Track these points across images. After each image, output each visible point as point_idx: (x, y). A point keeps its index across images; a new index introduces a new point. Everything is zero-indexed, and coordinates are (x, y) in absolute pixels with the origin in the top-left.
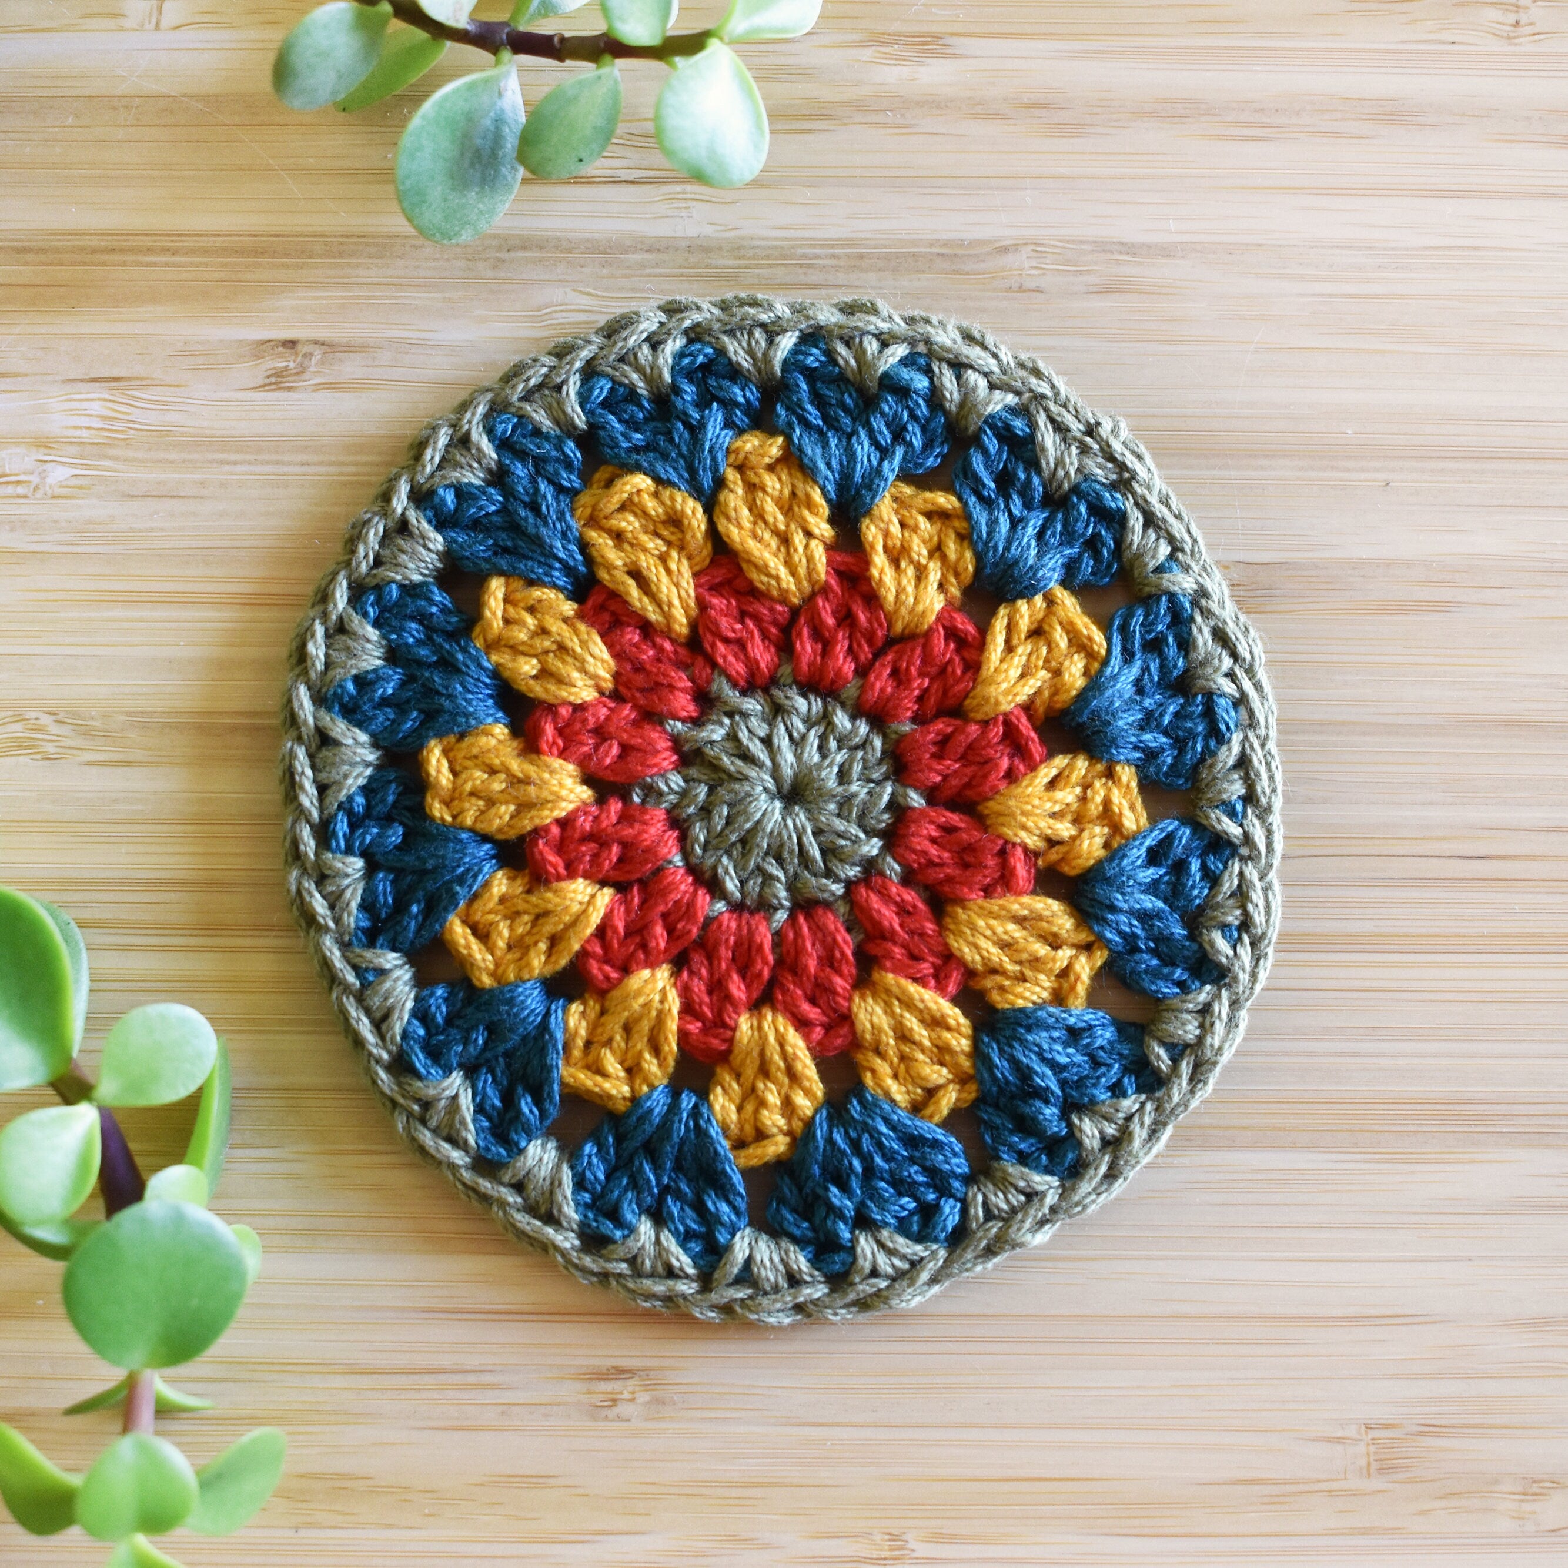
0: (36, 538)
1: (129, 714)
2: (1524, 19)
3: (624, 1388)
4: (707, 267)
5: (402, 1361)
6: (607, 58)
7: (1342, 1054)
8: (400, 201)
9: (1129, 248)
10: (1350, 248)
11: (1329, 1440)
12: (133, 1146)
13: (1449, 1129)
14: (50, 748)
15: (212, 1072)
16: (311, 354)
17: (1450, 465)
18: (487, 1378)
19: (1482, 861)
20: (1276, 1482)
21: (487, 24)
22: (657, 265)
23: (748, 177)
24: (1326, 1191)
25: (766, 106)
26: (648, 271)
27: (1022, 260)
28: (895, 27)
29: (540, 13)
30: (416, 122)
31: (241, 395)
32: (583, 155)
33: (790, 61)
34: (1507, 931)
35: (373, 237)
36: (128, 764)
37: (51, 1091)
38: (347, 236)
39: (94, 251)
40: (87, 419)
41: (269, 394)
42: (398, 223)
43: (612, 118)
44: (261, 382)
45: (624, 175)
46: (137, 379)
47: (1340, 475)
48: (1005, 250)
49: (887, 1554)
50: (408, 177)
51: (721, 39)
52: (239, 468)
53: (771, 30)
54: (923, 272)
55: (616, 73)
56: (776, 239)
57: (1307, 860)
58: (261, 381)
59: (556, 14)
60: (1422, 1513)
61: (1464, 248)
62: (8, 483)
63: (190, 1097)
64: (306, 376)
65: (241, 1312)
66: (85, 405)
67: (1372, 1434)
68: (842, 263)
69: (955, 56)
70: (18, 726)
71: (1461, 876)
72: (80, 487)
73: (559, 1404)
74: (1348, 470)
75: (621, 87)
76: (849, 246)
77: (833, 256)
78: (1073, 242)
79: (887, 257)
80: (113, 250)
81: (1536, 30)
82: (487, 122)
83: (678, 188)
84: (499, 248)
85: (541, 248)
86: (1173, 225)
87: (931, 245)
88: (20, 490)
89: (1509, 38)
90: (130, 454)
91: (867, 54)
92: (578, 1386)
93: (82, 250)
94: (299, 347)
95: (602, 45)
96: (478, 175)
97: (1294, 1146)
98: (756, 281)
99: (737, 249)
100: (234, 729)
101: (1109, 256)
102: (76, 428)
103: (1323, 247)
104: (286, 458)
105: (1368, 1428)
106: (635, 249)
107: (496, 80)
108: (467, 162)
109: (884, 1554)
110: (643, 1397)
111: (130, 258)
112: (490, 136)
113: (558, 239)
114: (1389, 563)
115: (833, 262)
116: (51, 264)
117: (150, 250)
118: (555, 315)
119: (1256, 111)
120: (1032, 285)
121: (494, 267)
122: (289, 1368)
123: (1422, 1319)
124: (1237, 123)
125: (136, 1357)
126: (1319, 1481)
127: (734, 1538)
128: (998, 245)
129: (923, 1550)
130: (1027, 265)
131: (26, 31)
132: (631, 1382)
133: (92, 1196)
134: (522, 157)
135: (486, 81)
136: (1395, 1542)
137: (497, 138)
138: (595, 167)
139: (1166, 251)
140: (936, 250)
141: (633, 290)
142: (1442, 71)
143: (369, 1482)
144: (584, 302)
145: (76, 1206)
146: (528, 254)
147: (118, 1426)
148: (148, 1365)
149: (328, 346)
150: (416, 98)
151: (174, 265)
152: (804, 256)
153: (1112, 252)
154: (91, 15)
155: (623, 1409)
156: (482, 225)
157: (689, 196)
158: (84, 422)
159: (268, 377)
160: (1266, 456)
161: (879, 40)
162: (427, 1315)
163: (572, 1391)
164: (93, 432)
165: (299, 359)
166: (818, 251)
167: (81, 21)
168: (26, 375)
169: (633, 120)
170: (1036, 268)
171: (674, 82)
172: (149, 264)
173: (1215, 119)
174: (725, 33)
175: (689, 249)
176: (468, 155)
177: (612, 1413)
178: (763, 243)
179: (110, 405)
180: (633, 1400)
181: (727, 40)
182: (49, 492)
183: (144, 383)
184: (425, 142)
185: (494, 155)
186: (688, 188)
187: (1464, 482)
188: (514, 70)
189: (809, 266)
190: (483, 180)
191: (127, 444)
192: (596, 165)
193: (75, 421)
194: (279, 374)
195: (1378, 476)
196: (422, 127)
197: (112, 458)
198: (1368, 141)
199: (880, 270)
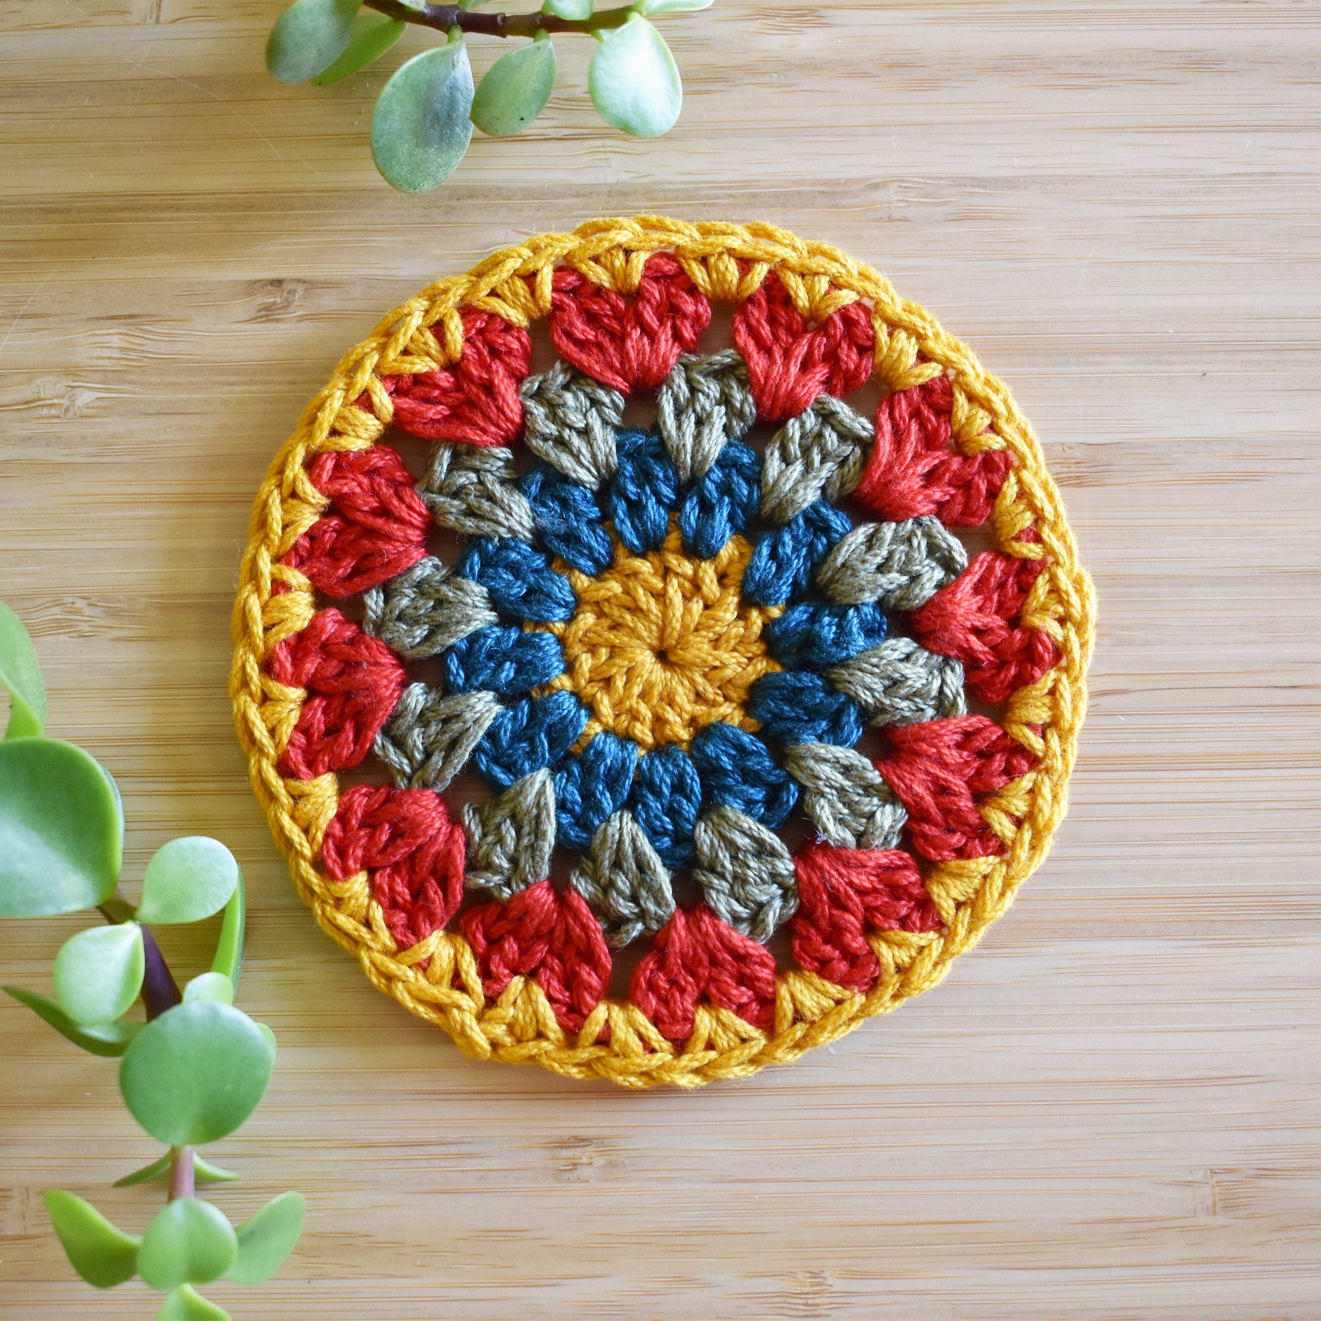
0: (67, 451)
1: (150, 597)
3: (583, 1154)
4: (626, 207)
5: (393, 1136)
6: (543, 32)
7: (1182, 856)
8: (374, 158)
9: (980, 182)
10: (1166, 176)
11: (1180, 1183)
12: (168, 961)
13: (1274, 917)
14: (85, 628)
15: (233, 899)
16: (295, 291)
17: (1257, 356)
18: (467, 1149)
19: (1296, 690)
20: (1135, 1220)
21: (440, 7)
22: (583, 208)
23: (666, 128)
24: (1172, 973)
26: (576, 213)
27: (890, 194)
28: (777, 3)
30: (388, 89)
31: (237, 327)
32: (524, 116)
33: (690, 33)
34: (1317, 748)
35: (345, 191)
36: (150, 639)
37: (99, 915)
38: (322, 191)
39: (109, 210)
40: (108, 350)
41: (262, 325)
42: (376, 180)
43: (548, 84)
44: (254, 316)
45: (553, 133)
46: (149, 315)
47: (1162, 367)
48: (876, 186)
49: (809, 1289)
50: (381, 136)
51: (640, 13)
52: (237, 388)
53: (680, 5)
54: (807, 207)
55: (551, 44)
56: (682, 183)
57: (1147, 693)
58: (253, 314)
60: (1260, 1244)
61: (1262, 174)
62: (43, 406)
63: (212, 917)
64: (289, 310)
65: (264, 1098)
66: (107, 338)
67: (1217, 1178)
68: (739, 201)
69: (827, 25)
70: (57, 610)
71: (1278, 703)
72: (104, 408)
73: (528, 1169)
74: (1171, 363)
75: (555, 57)
76: (745, 187)
77: (731, 196)
78: (932, 178)
79: (776, 196)
80: (126, 209)
82: (444, 90)
83: (599, 143)
84: (450, 198)
85: (486, 196)
86: (1016, 162)
87: (813, 184)
88: (54, 412)
90: (145, 378)
91: (754, 25)
92: (544, 1153)
93: (100, 209)
94: (285, 285)
95: (539, 22)
96: (437, 134)
97: (1143, 935)
99: (650, 192)
101: (963, 189)
102: (99, 358)
104: (277, 378)
105: (1213, 1172)
106: (557, 196)
107: (451, 53)
108: (428, 124)
109: (805, 1290)
110: (599, 1162)
111: (140, 214)
112: (446, 101)
113: (499, 188)
114: (1208, 441)
115: (731, 201)
116: (74, 222)
117: (157, 208)
119: (1083, 63)
120: (899, 215)
121: (447, 213)
123: (1256, 1079)
124: (1067, 74)
125: (179, 1136)
126: (1174, 1219)
127: (680, 1279)
128: (869, 182)
129: (839, 1285)
130: (894, 199)
131: (48, 28)
132: (590, 1148)
133: (136, 1003)
134: (474, 118)
135: (443, 54)
136: (1239, 1269)
137: (452, 103)
138: (532, 127)
139: (1010, 184)
140: (816, 188)
142: (1238, 26)
143: (370, 1239)
145: (125, 1009)
146: (475, 202)
147: (164, 1197)
148: (188, 1142)
149: (310, 284)
150: (382, 74)
151: (178, 219)
152: (708, 197)
153: (965, 186)
154: (101, 13)
155: (581, 1172)
156: (441, 177)
157: (610, 148)
158: (106, 353)
159: (259, 311)
160: (1101, 354)
161: (764, 13)
162: (415, 1097)
163: (538, 1158)
164: (114, 361)
165: (285, 295)
166: (718, 192)
167: (92, 18)
168: (56, 315)
169: (564, 87)
170: (903, 201)
171: (605, 49)
172: (156, 220)
173: (1049, 72)
174: (643, 9)
175: (610, 194)
176: (429, 117)
177: (573, 1176)
178: (672, 187)
179: (127, 338)
180: (591, 1164)
181: (645, 14)
182: (78, 413)
183: (155, 319)
184: (394, 106)
185: (450, 117)
186: (607, 142)
187: (1268, 371)
188: (464, 45)
189: (711, 205)
190: (441, 138)
191: (142, 370)
192: (532, 125)
193: (98, 352)
194: (268, 308)
195: (1196, 367)
196: (393, 93)
197: (130, 383)
198: (1178, 86)
199: (771, 206)
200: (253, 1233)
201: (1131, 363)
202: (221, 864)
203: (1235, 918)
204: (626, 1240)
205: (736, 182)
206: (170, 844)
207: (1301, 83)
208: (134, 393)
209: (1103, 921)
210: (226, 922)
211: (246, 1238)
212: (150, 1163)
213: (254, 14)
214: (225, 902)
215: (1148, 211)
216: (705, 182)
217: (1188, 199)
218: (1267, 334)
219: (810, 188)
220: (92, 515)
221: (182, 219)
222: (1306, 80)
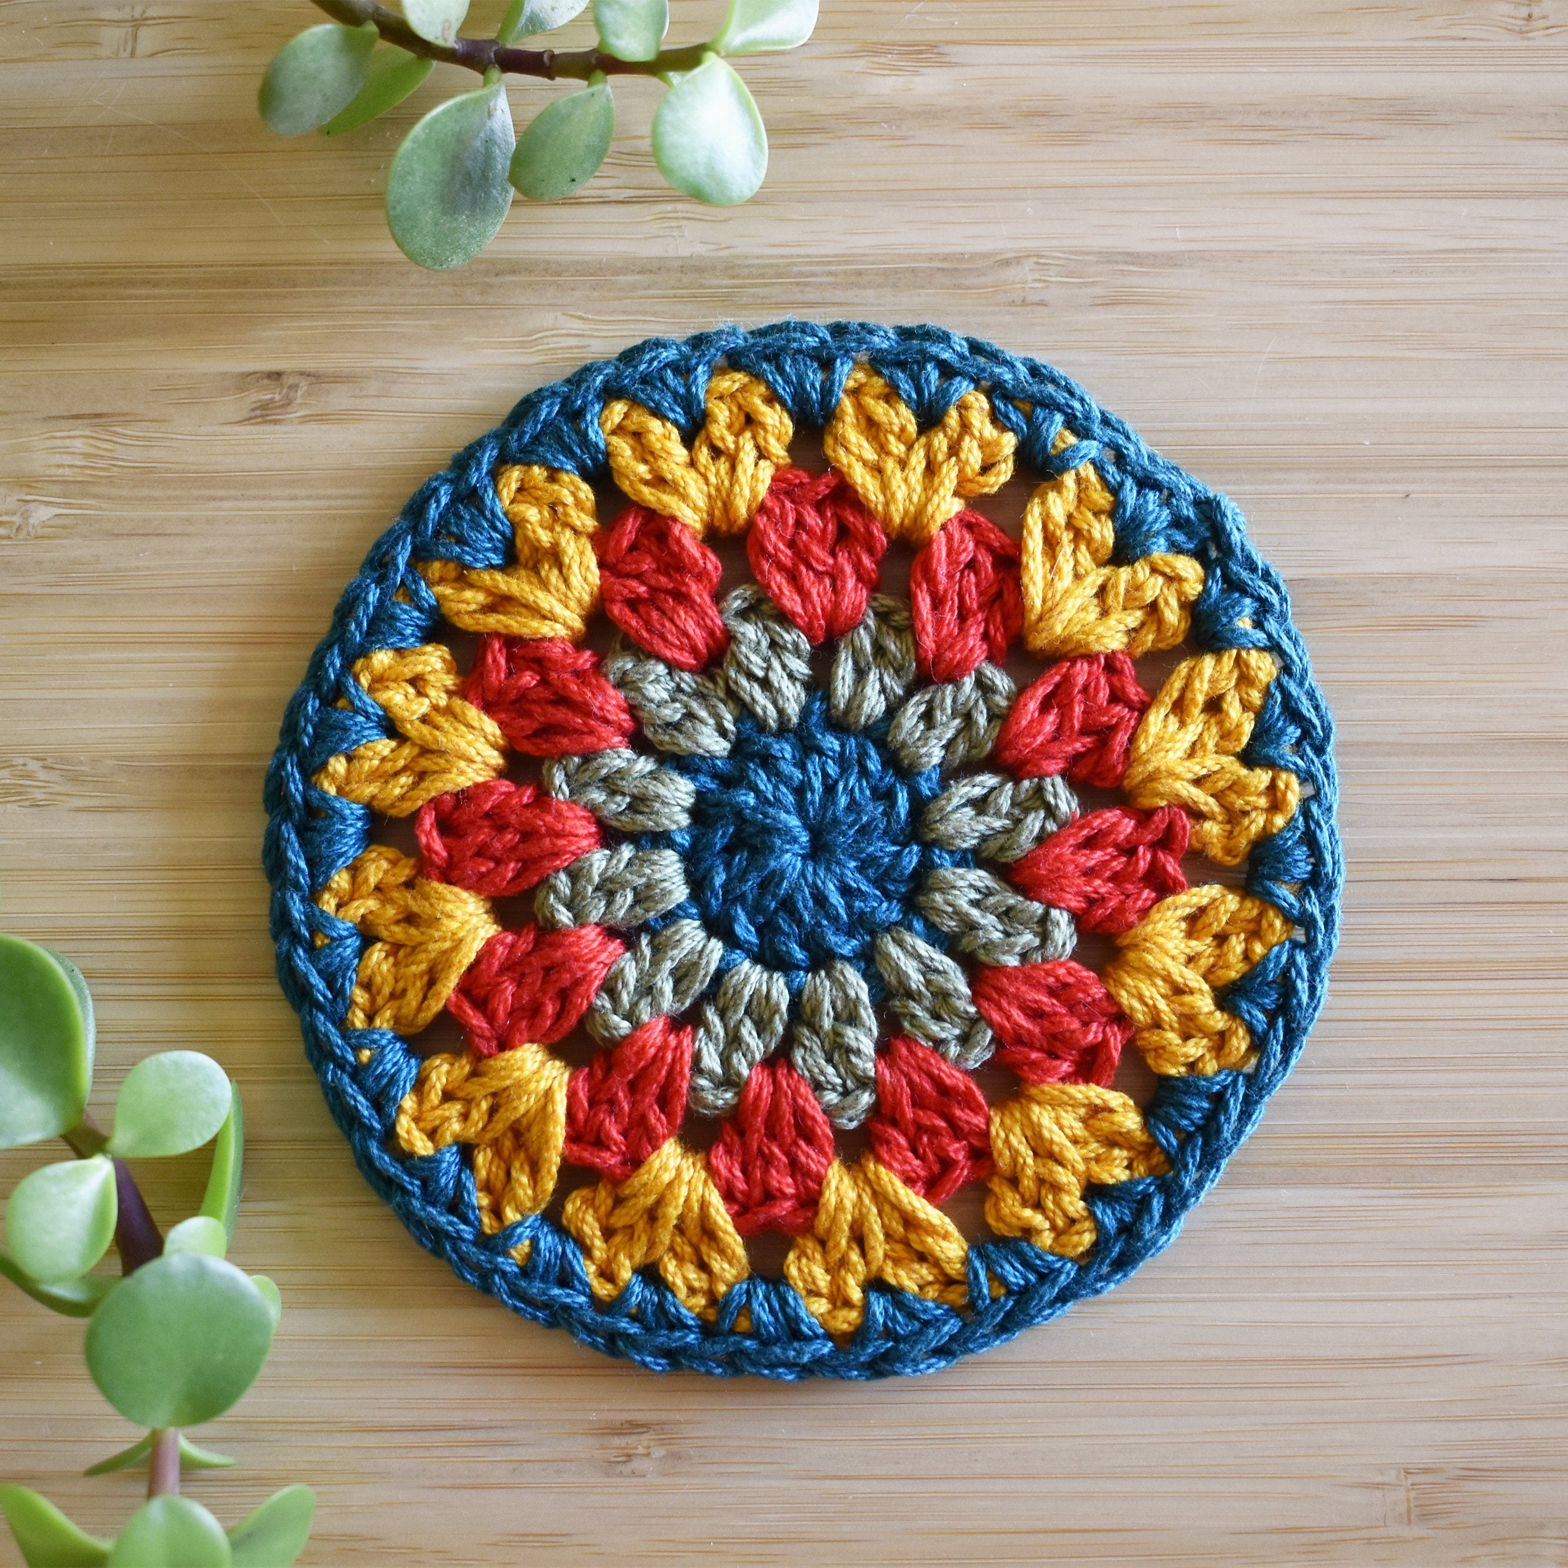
0: (19, 580)
1: (118, 758)
2: (1536, 11)
3: (639, 1443)
4: (701, 286)
5: (409, 1418)
6: (599, 74)
7: (1374, 1086)
8: (391, 227)
9: (1135, 258)
10: (1363, 252)
11: (1368, 1486)
12: (149, 1202)
13: (1486, 1161)
14: (38, 795)
15: (226, 1125)
16: (297, 386)
17: (1473, 475)
18: (498, 1435)
19: (1515, 884)
20: (1311, 1530)
21: (475, 43)
22: (649, 287)
23: (748, 194)
24: (1359, 1229)
25: (764, 120)
26: (640, 293)
27: (1025, 272)
28: (888, 36)
29: (527, 31)
30: (407, 144)
31: (226, 429)
32: (575, 175)
33: (784, 73)
34: (1540, 955)
35: (360, 264)
36: (118, 809)
37: (65, 1147)
38: (333, 264)
39: (72, 285)
40: (69, 457)
41: (256, 427)
42: (388, 249)
43: (606, 136)
44: (246, 416)
45: (613, 194)
46: (120, 414)
47: (1358, 487)
48: (1007, 263)
50: (399, 202)
51: (718, 53)
52: (226, 504)
53: (767, 42)
54: (923, 287)
55: (609, 89)
56: (771, 257)
58: (246, 414)
59: (544, 30)
60: (1465, 1560)
61: (1481, 250)
63: (199, 1150)
64: (289, 409)
65: (264, 1370)
66: (67, 442)
67: (1412, 1479)
68: (839, 280)
69: (951, 65)
70: (5, 773)
71: (1493, 899)
72: (64, 527)
73: (571, 1461)
74: (1367, 482)
75: (613, 105)
76: (847, 263)
77: (830, 274)
78: (1076, 253)
79: (886, 273)
80: (92, 284)
81: (1548, 24)
82: (478, 144)
83: (669, 207)
84: (487, 273)
85: (530, 272)
86: (1179, 233)
87: (931, 260)
89: (1521, 32)
90: (114, 491)
91: (860, 64)
92: (591, 1441)
93: (60, 284)
94: (285, 378)
95: (594, 61)
96: (468, 198)
97: (1326, 1183)
98: (751, 300)
99: (731, 268)
100: (226, 771)
101: (1114, 267)
102: (59, 466)
103: (1335, 252)
104: (273, 493)
105: (1408, 1472)
106: (618, 271)
107: (487, 99)
108: (458, 185)
110: (658, 1452)
111: (110, 291)
112: (480, 158)
113: (548, 262)
115: (830, 279)
116: (29, 300)
117: (131, 283)
118: (545, 341)
119: (1262, 113)
120: (1035, 298)
121: (482, 292)
122: (295, 1427)
123: (1461, 1359)
124: (1242, 127)
125: (160, 1417)
126: (1358, 1528)
128: (999, 258)
130: (1030, 278)
132: (646, 1436)
133: (109, 1252)
134: (514, 179)
135: (476, 101)
137: (488, 158)
138: (588, 187)
139: (1171, 260)
140: (936, 264)
141: (624, 312)
142: (1453, 68)
143: (379, 1543)
144: (576, 326)
145: (94, 1262)
146: (515, 278)
147: (143, 1490)
148: (173, 1424)
149: (314, 377)
150: (404, 121)
151: (155, 297)
152: (801, 274)
153: (1117, 262)
154: (65, 44)
155: (636, 1464)
156: (474, 249)
157: (680, 215)
158: (67, 460)
159: (253, 410)
160: (1280, 470)
161: (872, 50)
162: (436, 1371)
163: (584, 1447)
164: (76, 470)
165: (285, 391)
166: (814, 268)
167: (55, 50)
168: (7, 413)
169: (627, 139)
170: (1040, 281)
171: (672, 98)
172: (130, 297)
173: (1222, 123)
174: (721, 47)
175: (682, 269)
176: (459, 178)
177: (627, 1469)
178: (757, 261)
179: (91, 441)
180: (648, 1455)
181: (723, 53)
182: (32, 534)
183: (127, 418)
184: (416, 166)
185: (484, 177)
186: (680, 206)
187: (1486, 492)
188: (503, 89)
189: (806, 284)
190: (474, 203)
191: (111, 481)
192: (587, 185)
193: (58, 459)
194: (264, 406)
195: (1398, 487)
196: (413, 150)
197: (95, 496)
198: (1379, 142)
199: (879, 286)
200: (250, 1535)
201: (1318, 482)
202: (211, 1084)
203: (1439, 1162)
204: (691, 1547)
205: (836, 256)
206: (147, 1061)
207: (1528, 139)
208: (102, 509)
209: (1276, 1164)
210: (218, 1153)
211: (240, 1541)
212: (127, 1447)
213: (250, 47)
214: (215, 1130)
215: (1341, 294)
216: (798, 256)
217: (1388, 280)
218: (1484, 447)
219: (927, 265)
220: (48, 657)
221: (161, 297)
222: (1536, 135)
